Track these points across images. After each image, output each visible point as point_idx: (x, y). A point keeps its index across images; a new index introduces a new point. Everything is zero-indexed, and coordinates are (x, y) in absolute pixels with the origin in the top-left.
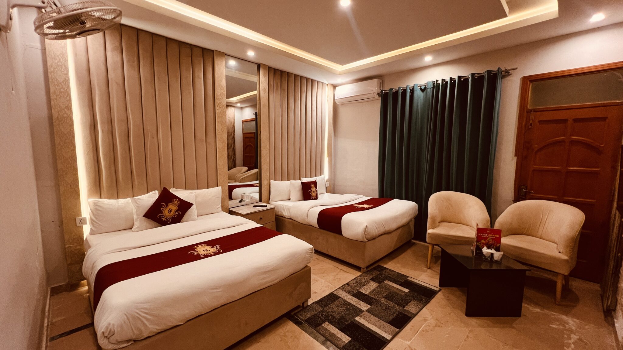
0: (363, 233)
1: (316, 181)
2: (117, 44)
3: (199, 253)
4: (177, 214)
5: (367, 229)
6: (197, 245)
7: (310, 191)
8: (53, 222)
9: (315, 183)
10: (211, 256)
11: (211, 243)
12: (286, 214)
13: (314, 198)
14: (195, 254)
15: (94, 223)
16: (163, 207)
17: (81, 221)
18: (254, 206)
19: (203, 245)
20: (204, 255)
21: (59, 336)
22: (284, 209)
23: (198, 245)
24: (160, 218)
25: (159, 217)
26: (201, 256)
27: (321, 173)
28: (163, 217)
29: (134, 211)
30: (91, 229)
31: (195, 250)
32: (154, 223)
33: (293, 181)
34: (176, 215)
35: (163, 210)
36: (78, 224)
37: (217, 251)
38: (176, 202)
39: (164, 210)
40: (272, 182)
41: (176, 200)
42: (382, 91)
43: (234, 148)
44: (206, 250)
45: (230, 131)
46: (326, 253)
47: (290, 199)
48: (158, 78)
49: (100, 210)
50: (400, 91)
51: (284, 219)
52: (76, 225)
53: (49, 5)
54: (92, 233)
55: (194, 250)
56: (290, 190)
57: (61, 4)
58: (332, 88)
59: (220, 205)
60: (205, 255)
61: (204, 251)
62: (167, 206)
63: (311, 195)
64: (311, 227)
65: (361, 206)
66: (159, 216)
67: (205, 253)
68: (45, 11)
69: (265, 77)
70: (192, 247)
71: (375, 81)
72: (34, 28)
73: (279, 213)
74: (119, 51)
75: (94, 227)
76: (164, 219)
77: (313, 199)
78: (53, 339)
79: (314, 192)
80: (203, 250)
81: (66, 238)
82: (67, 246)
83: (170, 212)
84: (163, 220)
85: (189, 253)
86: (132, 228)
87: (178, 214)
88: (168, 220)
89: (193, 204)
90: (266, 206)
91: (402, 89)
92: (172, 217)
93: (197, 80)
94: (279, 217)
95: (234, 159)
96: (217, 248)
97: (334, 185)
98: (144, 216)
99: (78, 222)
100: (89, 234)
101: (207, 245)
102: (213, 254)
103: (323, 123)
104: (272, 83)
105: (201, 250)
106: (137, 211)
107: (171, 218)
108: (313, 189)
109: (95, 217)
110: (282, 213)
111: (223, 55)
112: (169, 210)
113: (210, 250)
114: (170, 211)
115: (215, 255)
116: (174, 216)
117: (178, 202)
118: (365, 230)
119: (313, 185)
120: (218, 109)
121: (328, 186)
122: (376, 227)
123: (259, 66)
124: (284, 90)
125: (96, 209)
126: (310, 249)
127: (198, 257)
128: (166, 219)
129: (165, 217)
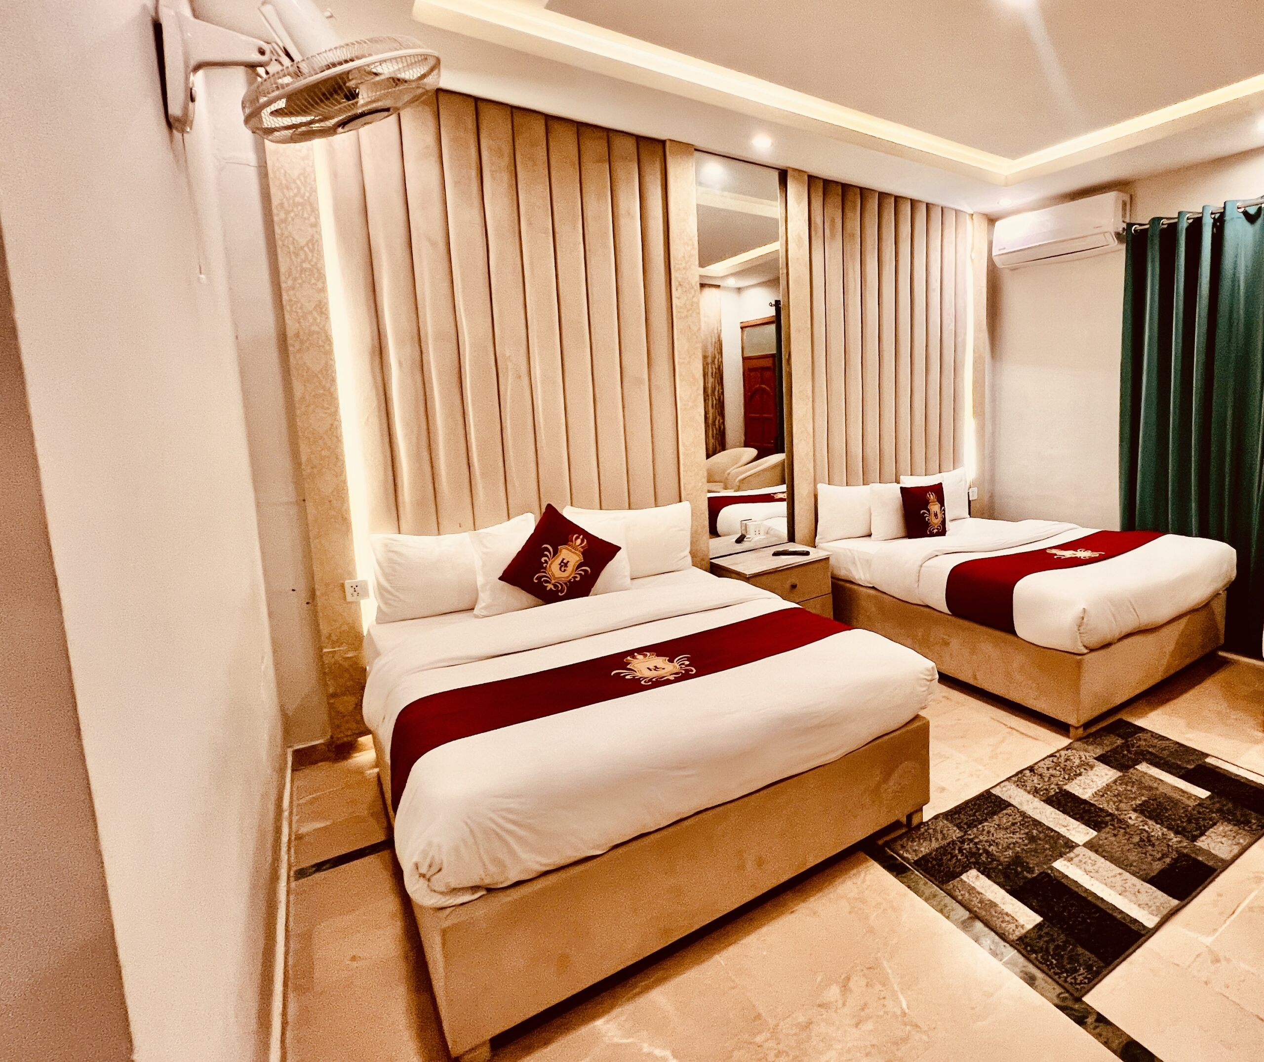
0: (1076, 629)
1: (941, 484)
2: (430, 139)
3: (638, 675)
4: (580, 574)
5: (1085, 620)
6: (631, 653)
7: (924, 513)
8: (293, 590)
9: (938, 489)
10: (668, 682)
11: (665, 649)
12: (860, 575)
13: (935, 531)
14: (627, 677)
15: (385, 593)
16: (546, 556)
17: (356, 588)
18: (776, 554)
19: (648, 654)
20: (649, 681)
21: (314, 869)
22: (854, 563)
23: (636, 654)
24: (540, 583)
25: (536, 581)
26: (643, 682)
27: (956, 462)
28: (547, 582)
29: (478, 565)
30: (379, 608)
31: (628, 667)
32: (524, 597)
33: (877, 486)
34: (578, 576)
35: (546, 562)
36: (349, 598)
37: (683, 672)
38: (579, 541)
39: (549, 563)
40: (822, 488)
41: (577, 538)
42: (1130, 225)
43: (719, 398)
44: (656, 667)
45: (710, 354)
46: (971, 682)
47: (870, 535)
48: (530, 224)
49: (399, 564)
50: (1184, 225)
51: (856, 587)
52: (345, 597)
53: (274, 58)
54: (383, 618)
55: (624, 666)
56: (870, 510)
57: (301, 53)
58: (984, 224)
59: (688, 549)
60: (654, 680)
61: (650, 670)
62: (556, 552)
63: (927, 524)
64: (927, 610)
65: (1068, 554)
66: (536, 579)
67: (653, 674)
68: (267, 73)
69: (799, 204)
70: (620, 660)
71: (1110, 199)
72: (242, 118)
73: (842, 573)
74: (434, 159)
75: (386, 603)
76: (550, 586)
77: (932, 535)
78: (301, 874)
79: (936, 515)
80: (648, 668)
81: (325, 629)
82: (325, 650)
83: (563, 569)
84: (548, 589)
85: (612, 674)
86: (473, 609)
87: (583, 573)
88: (560, 587)
89: (619, 548)
90: (807, 553)
91: (1188, 219)
92: (569, 581)
93: (623, 222)
94: (841, 583)
95: (720, 427)
96: (683, 664)
97: (992, 496)
98: (500, 579)
99: (349, 591)
100: (375, 623)
101: (658, 656)
102: (672, 678)
103: (959, 324)
104: (818, 219)
105: (642, 667)
106: (484, 565)
107: (566, 584)
108: (935, 508)
109: (388, 580)
110: (849, 571)
111: (689, 149)
112: (562, 562)
113: (666, 667)
114: (564, 565)
115: (677, 680)
116: (575, 577)
117: (582, 541)
118: (1081, 621)
119: (932, 497)
120: (678, 296)
121: (975, 498)
122: (1111, 611)
123: (783, 175)
124: (853, 235)
125: (391, 561)
126: (928, 670)
127: (635, 686)
128: (555, 587)
129: (553, 582)
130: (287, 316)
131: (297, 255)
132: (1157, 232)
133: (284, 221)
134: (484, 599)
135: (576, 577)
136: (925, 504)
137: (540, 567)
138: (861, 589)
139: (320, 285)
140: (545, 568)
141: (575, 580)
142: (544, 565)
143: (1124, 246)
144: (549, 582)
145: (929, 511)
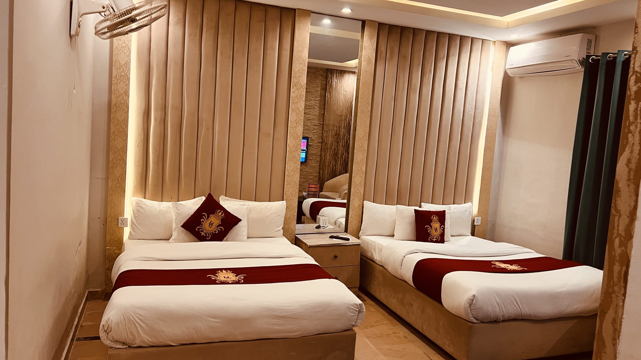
1: (445, 211)
3: (218, 278)
4: (218, 230)
7: (427, 227)
8: (99, 218)
9: (441, 216)
13: (434, 240)
14: (212, 278)
15: (133, 225)
16: (204, 218)
17: (123, 221)
18: (331, 237)
19: (229, 271)
20: (220, 281)
22: (375, 249)
23: (223, 270)
24: (199, 231)
25: (197, 230)
26: (217, 282)
27: (465, 199)
28: (202, 231)
29: (174, 218)
30: (130, 232)
31: (216, 275)
32: (192, 237)
33: (396, 207)
35: (203, 221)
36: (120, 226)
37: (237, 281)
38: (220, 213)
39: (204, 222)
40: (367, 204)
41: (220, 212)
42: (588, 56)
44: (228, 277)
47: (393, 236)
49: (141, 212)
50: (621, 59)
51: (374, 264)
52: (118, 225)
53: (108, 9)
54: (131, 237)
56: (395, 221)
58: (503, 48)
59: (282, 226)
60: (222, 282)
62: (208, 217)
63: (429, 235)
64: (405, 283)
66: (197, 229)
68: (105, 15)
69: (371, 40)
71: (578, 38)
75: (133, 230)
76: (203, 234)
77: (432, 241)
78: (79, 339)
79: (436, 230)
80: (225, 277)
81: (108, 238)
82: (107, 248)
83: (210, 226)
84: (202, 235)
86: (169, 239)
87: (220, 230)
88: (208, 235)
89: (240, 220)
90: (348, 239)
91: (625, 55)
92: (212, 233)
93: (269, 52)
94: (366, 260)
96: (240, 278)
98: (182, 226)
99: (120, 222)
100: (128, 239)
101: (232, 273)
102: (231, 282)
105: (222, 276)
106: (176, 219)
107: (211, 234)
108: (436, 225)
109: (135, 219)
110: (372, 254)
112: (210, 222)
113: (232, 278)
114: (211, 224)
117: (222, 214)
119: (436, 218)
121: (479, 224)
125: (138, 211)
128: (205, 235)
129: (205, 232)
130: (113, 96)
131: (120, 69)
132: (605, 62)
133: (117, 54)
134: (175, 235)
135: (216, 231)
136: (429, 222)
137: (200, 223)
138: (378, 266)
139: (127, 83)
140: (202, 224)
141: (215, 232)
142: (202, 223)
143: (583, 69)
144: (203, 232)
145: (431, 226)
